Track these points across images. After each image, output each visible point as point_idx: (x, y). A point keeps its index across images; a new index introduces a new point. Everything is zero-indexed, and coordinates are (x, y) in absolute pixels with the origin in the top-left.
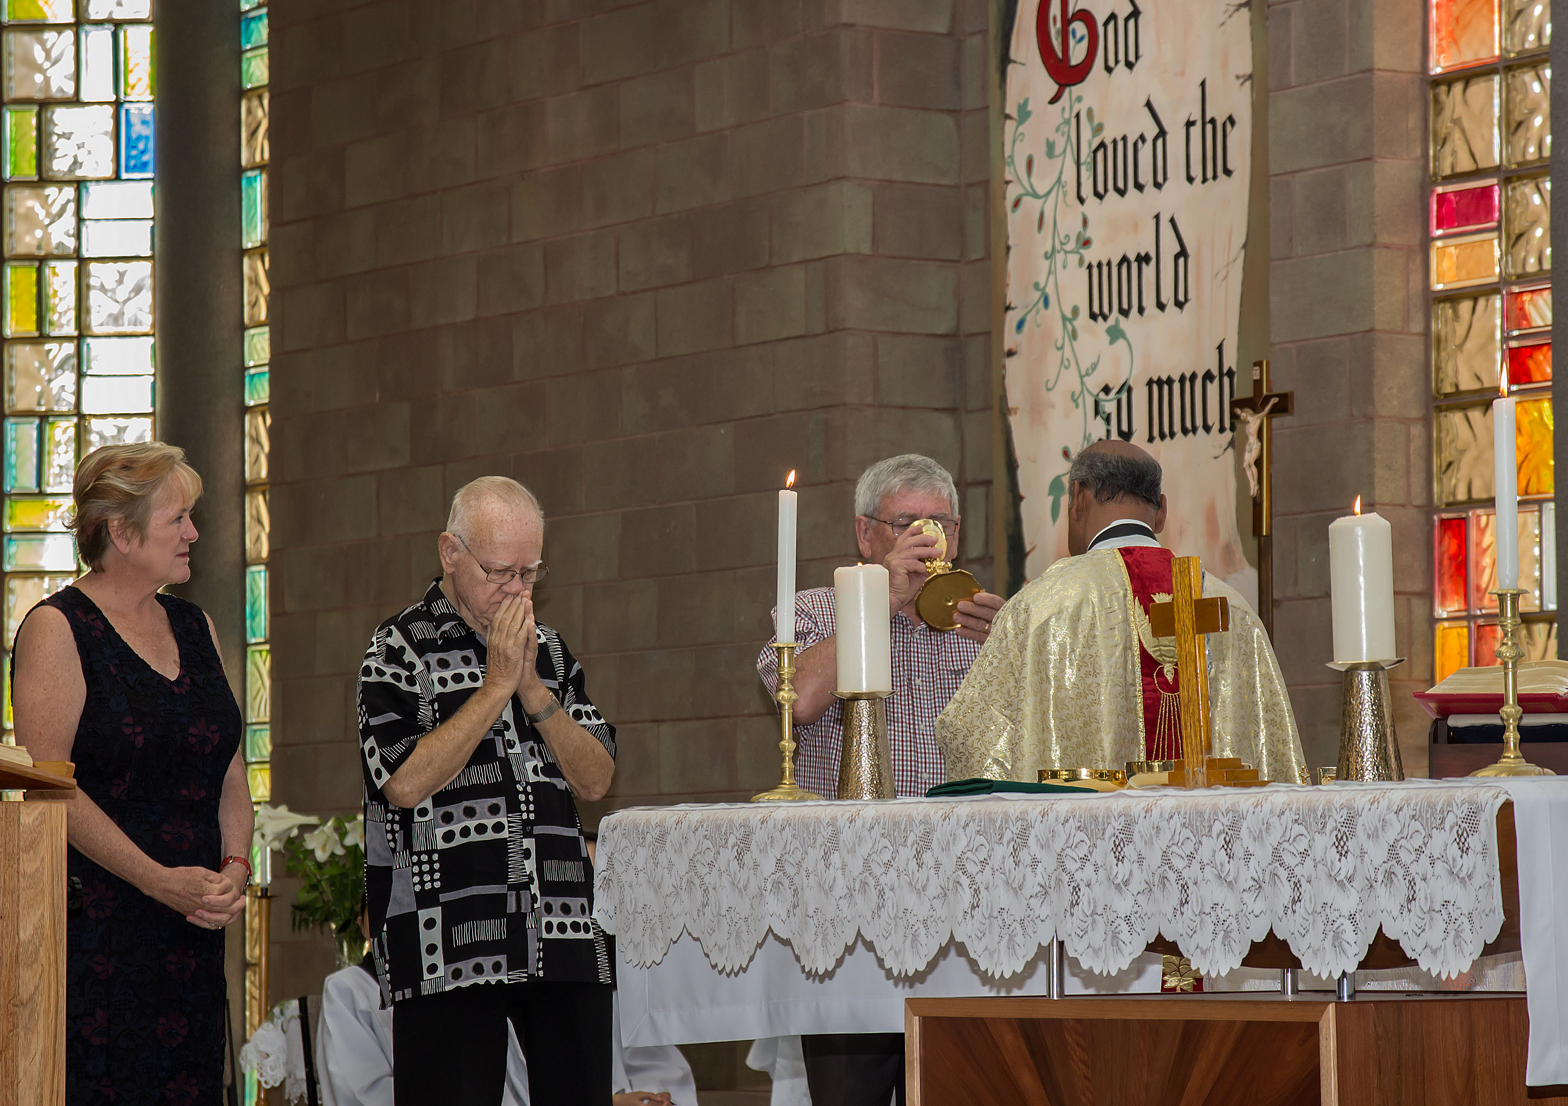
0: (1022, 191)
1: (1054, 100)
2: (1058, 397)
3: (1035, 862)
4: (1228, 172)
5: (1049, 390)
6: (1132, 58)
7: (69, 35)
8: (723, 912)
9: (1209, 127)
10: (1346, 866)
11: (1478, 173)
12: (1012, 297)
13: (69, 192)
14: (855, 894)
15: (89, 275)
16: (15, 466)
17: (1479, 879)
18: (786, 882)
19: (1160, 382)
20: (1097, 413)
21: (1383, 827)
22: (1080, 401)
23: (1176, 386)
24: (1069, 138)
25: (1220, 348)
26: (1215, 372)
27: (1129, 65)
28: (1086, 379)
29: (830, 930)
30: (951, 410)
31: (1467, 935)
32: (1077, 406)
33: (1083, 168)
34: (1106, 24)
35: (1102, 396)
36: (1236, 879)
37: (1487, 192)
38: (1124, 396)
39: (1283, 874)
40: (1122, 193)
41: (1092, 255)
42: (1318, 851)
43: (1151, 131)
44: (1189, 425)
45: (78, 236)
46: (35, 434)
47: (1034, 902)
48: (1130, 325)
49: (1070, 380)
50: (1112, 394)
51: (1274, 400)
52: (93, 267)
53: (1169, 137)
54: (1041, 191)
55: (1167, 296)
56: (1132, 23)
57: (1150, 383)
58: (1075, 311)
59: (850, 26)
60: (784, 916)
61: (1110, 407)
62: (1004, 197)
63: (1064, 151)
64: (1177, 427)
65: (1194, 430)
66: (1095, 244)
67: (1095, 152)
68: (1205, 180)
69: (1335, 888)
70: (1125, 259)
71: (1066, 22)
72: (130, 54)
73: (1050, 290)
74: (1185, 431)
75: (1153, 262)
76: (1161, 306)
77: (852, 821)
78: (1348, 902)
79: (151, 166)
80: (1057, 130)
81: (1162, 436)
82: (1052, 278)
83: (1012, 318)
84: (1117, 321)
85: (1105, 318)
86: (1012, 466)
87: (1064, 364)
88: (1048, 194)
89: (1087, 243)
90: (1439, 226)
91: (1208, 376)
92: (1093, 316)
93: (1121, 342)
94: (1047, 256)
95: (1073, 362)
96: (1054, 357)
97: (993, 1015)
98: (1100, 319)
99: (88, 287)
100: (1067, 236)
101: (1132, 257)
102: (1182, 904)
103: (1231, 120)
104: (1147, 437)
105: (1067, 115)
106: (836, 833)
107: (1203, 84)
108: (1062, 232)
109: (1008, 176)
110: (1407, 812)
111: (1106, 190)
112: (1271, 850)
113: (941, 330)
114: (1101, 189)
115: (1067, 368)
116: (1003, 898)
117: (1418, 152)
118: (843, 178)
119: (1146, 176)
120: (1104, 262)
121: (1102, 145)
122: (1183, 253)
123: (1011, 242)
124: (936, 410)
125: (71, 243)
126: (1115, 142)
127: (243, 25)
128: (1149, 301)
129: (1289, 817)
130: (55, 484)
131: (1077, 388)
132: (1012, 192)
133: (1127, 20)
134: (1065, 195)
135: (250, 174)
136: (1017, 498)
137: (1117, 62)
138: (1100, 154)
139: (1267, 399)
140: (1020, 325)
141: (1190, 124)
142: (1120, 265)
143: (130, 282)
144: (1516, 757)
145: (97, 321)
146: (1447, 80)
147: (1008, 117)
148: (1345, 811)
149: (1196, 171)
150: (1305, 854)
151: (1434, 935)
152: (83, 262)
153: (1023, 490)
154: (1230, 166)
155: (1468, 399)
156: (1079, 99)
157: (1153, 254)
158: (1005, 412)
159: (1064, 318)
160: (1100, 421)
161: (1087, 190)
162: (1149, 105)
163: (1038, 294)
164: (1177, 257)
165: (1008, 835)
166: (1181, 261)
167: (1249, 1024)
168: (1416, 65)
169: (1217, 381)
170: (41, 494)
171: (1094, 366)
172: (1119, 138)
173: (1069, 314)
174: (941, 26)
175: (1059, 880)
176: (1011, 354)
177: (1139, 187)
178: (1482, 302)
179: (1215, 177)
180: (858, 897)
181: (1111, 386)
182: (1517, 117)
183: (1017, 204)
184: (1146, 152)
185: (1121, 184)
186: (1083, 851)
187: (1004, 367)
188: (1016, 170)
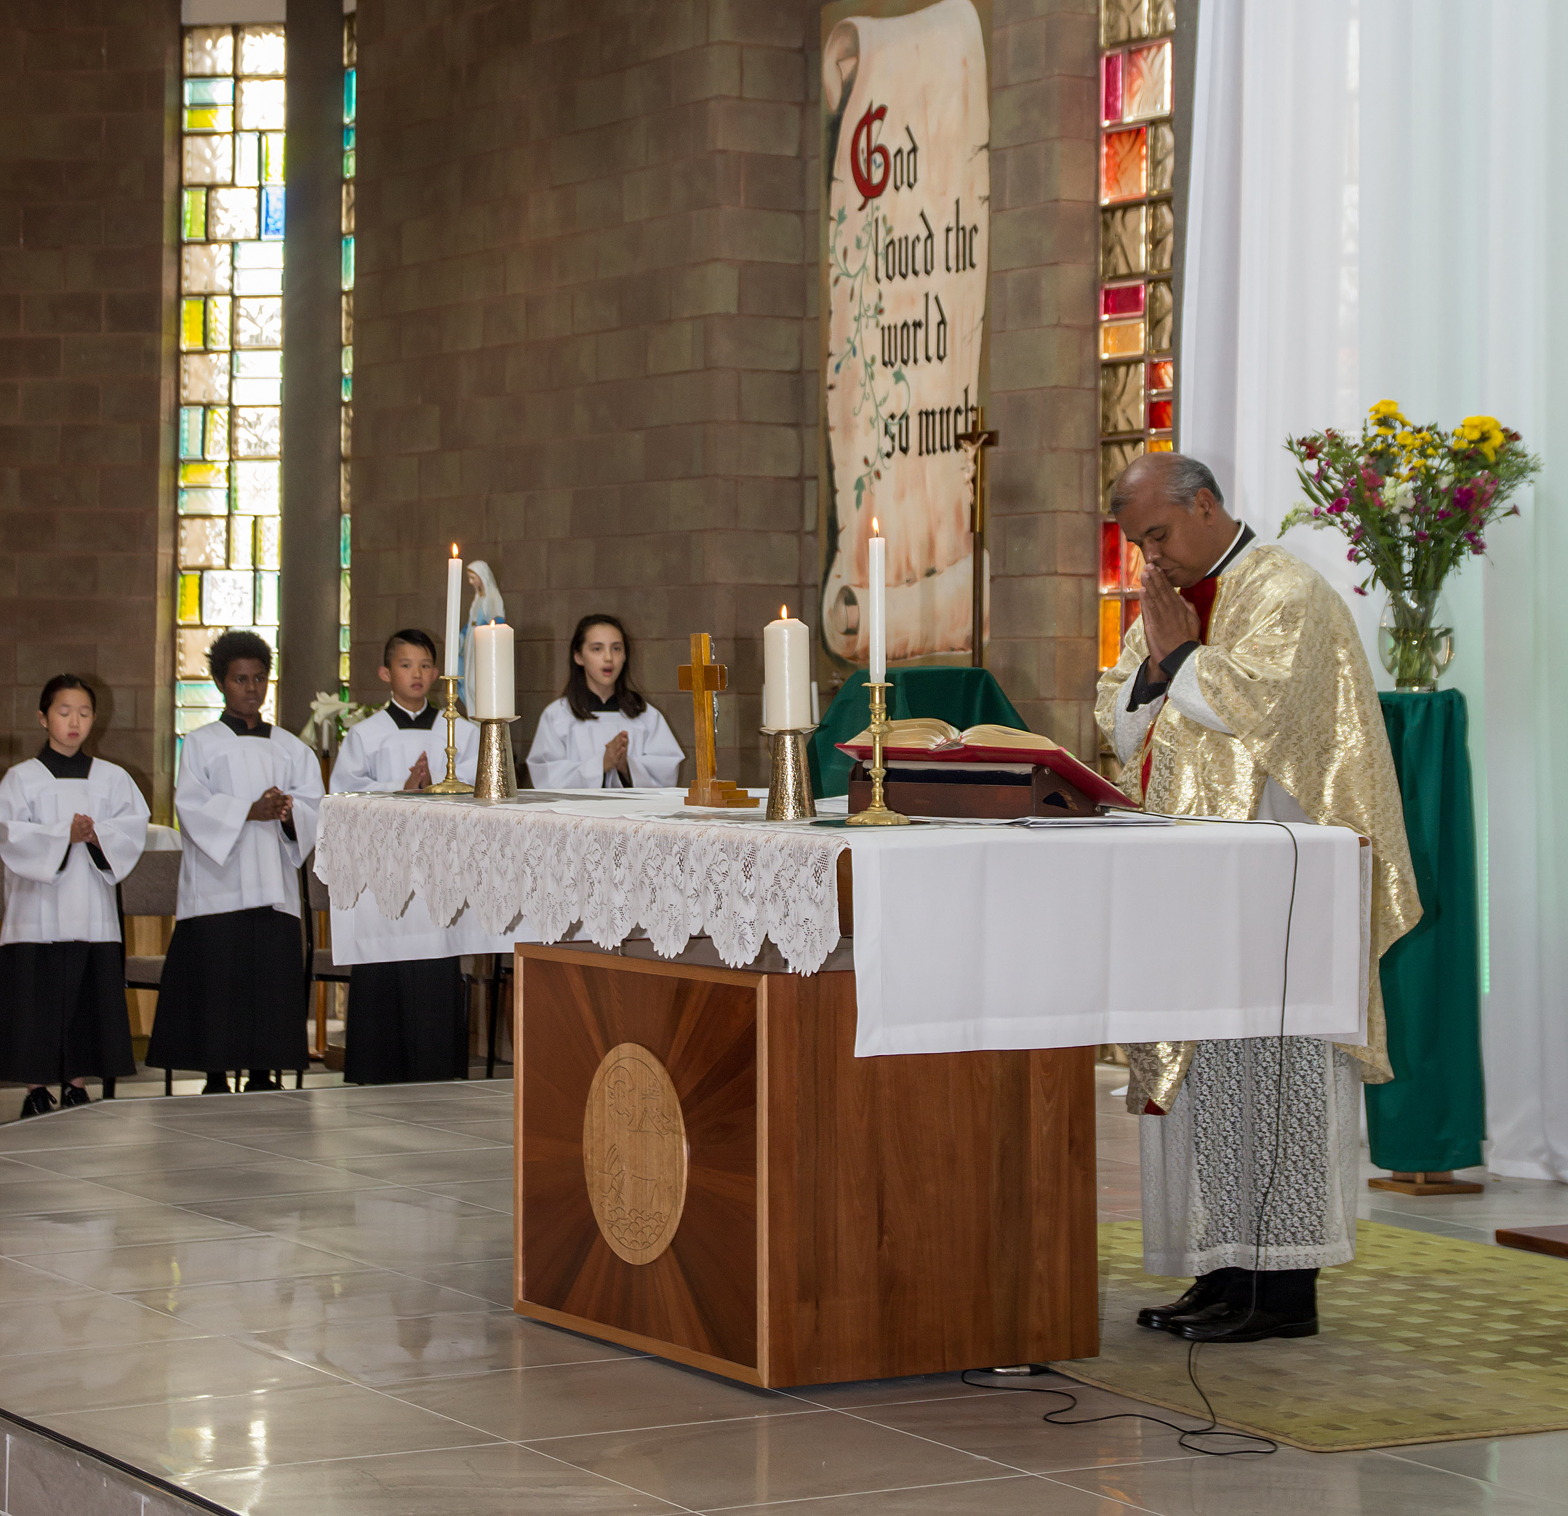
0: (840, 272)
1: (862, 208)
2: (861, 420)
3: (570, 862)
4: (972, 266)
5: (855, 414)
6: (912, 180)
7: (229, 138)
8: (388, 876)
9: (961, 233)
10: (750, 886)
11: (1130, 276)
12: (833, 346)
13: (227, 248)
14: (465, 872)
15: (239, 307)
16: (188, 440)
17: (826, 905)
18: (425, 858)
19: (927, 414)
20: (886, 432)
21: (772, 860)
22: (876, 424)
23: (938, 417)
24: (871, 235)
25: (966, 391)
26: (963, 408)
27: (910, 186)
28: (880, 409)
29: (449, 897)
30: (795, 425)
31: (818, 945)
32: (874, 427)
33: (880, 258)
34: (895, 156)
35: (890, 421)
36: (685, 887)
37: (1136, 290)
38: (904, 422)
39: (712, 888)
40: (904, 276)
41: (886, 320)
42: (733, 874)
43: (924, 234)
44: (945, 444)
45: (232, 279)
46: (201, 418)
47: (568, 891)
48: (908, 371)
49: (868, 409)
50: (896, 420)
51: (985, 436)
52: (243, 302)
53: (935, 239)
54: (852, 272)
55: (932, 352)
56: (912, 156)
57: (920, 414)
58: (873, 360)
59: (723, 152)
60: (423, 883)
61: (894, 429)
62: (828, 275)
63: (867, 246)
64: (938, 446)
65: (949, 448)
66: (887, 312)
67: (887, 247)
68: (957, 271)
69: (742, 901)
70: (905, 325)
71: (870, 153)
72: (270, 151)
73: (857, 344)
74: (943, 449)
75: (924, 328)
76: (928, 359)
77: (464, 819)
78: (749, 912)
79: (282, 231)
80: (863, 229)
81: (928, 452)
82: (858, 335)
83: (832, 362)
84: (900, 369)
85: (892, 365)
86: (831, 468)
87: (865, 397)
88: (856, 275)
89: (881, 311)
90: (1106, 312)
91: (958, 411)
92: (885, 364)
93: (902, 384)
94: (857, 319)
95: (871, 396)
96: (858, 392)
97: (567, 961)
98: (889, 366)
99: (239, 315)
100: (869, 306)
101: (910, 323)
102: (652, 903)
103: (975, 229)
104: (918, 452)
105: (869, 220)
106: (455, 827)
107: (957, 202)
108: (866, 302)
109: (831, 261)
110: (786, 851)
111: (894, 274)
112: (705, 869)
113: (788, 368)
114: (891, 273)
115: (867, 399)
116: (551, 887)
117: (1092, 259)
118: (716, 260)
119: (920, 266)
120: (892, 325)
121: (892, 242)
122: (943, 322)
123: (833, 308)
124: (785, 425)
125: (227, 285)
126: (900, 241)
127: (345, 133)
128: (921, 355)
129: (718, 846)
130: (214, 453)
131: (873, 414)
132: (834, 273)
133: (909, 154)
134: (868, 276)
135: (348, 237)
136: (833, 491)
137: (902, 183)
138: (891, 249)
139: (980, 435)
140: (838, 367)
141: (948, 230)
142: (902, 328)
143: (267, 313)
144: (881, 806)
145: (243, 338)
146: (1110, 210)
147: (831, 219)
148: (751, 845)
149: (952, 264)
150: (725, 874)
151: (799, 943)
152: (235, 298)
153: (838, 485)
154: (975, 261)
155: (1122, 437)
156: (878, 208)
157: (924, 321)
158: (827, 429)
159: (866, 365)
160: (888, 439)
161: (882, 274)
162: (922, 215)
163: (848, 347)
164: (939, 324)
165: (554, 841)
166: (942, 327)
167: (717, 984)
168: (1091, 197)
169: (964, 414)
170: (204, 460)
171: (885, 400)
172: (903, 238)
173: (869, 361)
174: (791, 151)
175: (583, 876)
176: (831, 387)
177: (915, 273)
178: (1132, 369)
179: (964, 269)
180: (466, 875)
181: (895, 413)
182: (1158, 236)
183: (837, 281)
184: (920, 248)
185: (904, 270)
186: (597, 857)
187: (827, 397)
188: (836, 257)
